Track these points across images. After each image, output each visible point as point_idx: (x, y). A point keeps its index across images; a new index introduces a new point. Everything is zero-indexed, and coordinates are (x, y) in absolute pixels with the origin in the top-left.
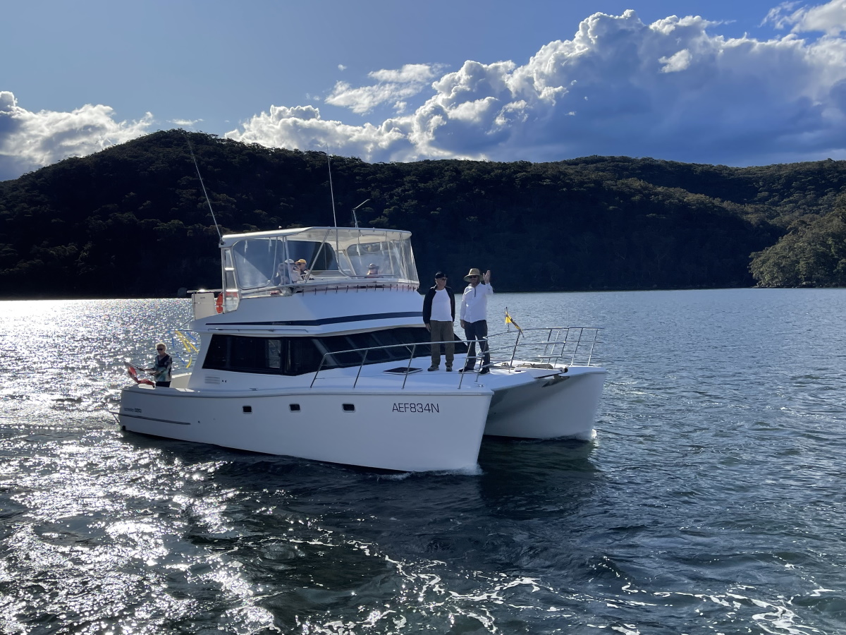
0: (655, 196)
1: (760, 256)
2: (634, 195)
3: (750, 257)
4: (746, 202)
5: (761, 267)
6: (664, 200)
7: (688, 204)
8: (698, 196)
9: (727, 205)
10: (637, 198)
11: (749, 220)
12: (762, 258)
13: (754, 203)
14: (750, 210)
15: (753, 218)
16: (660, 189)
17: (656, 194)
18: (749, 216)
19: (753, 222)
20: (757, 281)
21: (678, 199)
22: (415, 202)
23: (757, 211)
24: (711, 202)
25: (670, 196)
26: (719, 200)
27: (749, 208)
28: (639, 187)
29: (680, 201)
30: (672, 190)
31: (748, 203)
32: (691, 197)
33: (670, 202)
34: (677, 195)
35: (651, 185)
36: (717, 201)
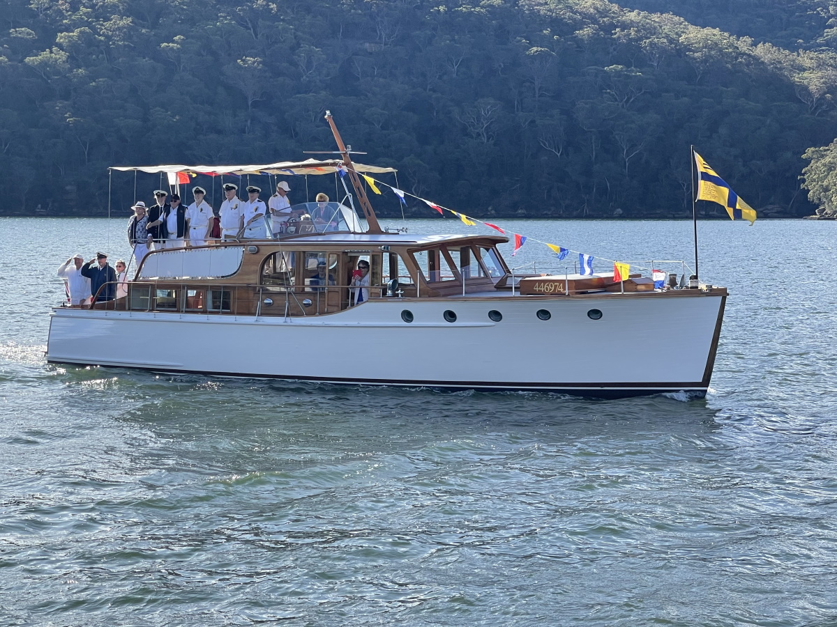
0: (623, 30)
1: (823, 156)
2: (579, 25)
3: (804, 156)
4: (800, 46)
5: (826, 177)
6: (640, 39)
7: (688, 48)
8: (708, 31)
9: (764, 52)
10: (585, 32)
11: (805, 82)
12: (828, 159)
13: (816, 48)
14: (807, 63)
15: (813, 80)
16: (633, 16)
17: (624, 26)
18: (806, 74)
19: (812, 88)
20: (817, 206)
21: (667, 36)
22: (127, 21)
23: (821, 65)
24: (731, 45)
25: (652, 31)
26: (749, 40)
27: (805, 59)
28: (592, 10)
29: (671, 41)
30: (655, 17)
31: (805, 49)
32: (694, 34)
33: (651, 43)
34: (666, 29)
35: (615, 7)
36: (744, 44)
